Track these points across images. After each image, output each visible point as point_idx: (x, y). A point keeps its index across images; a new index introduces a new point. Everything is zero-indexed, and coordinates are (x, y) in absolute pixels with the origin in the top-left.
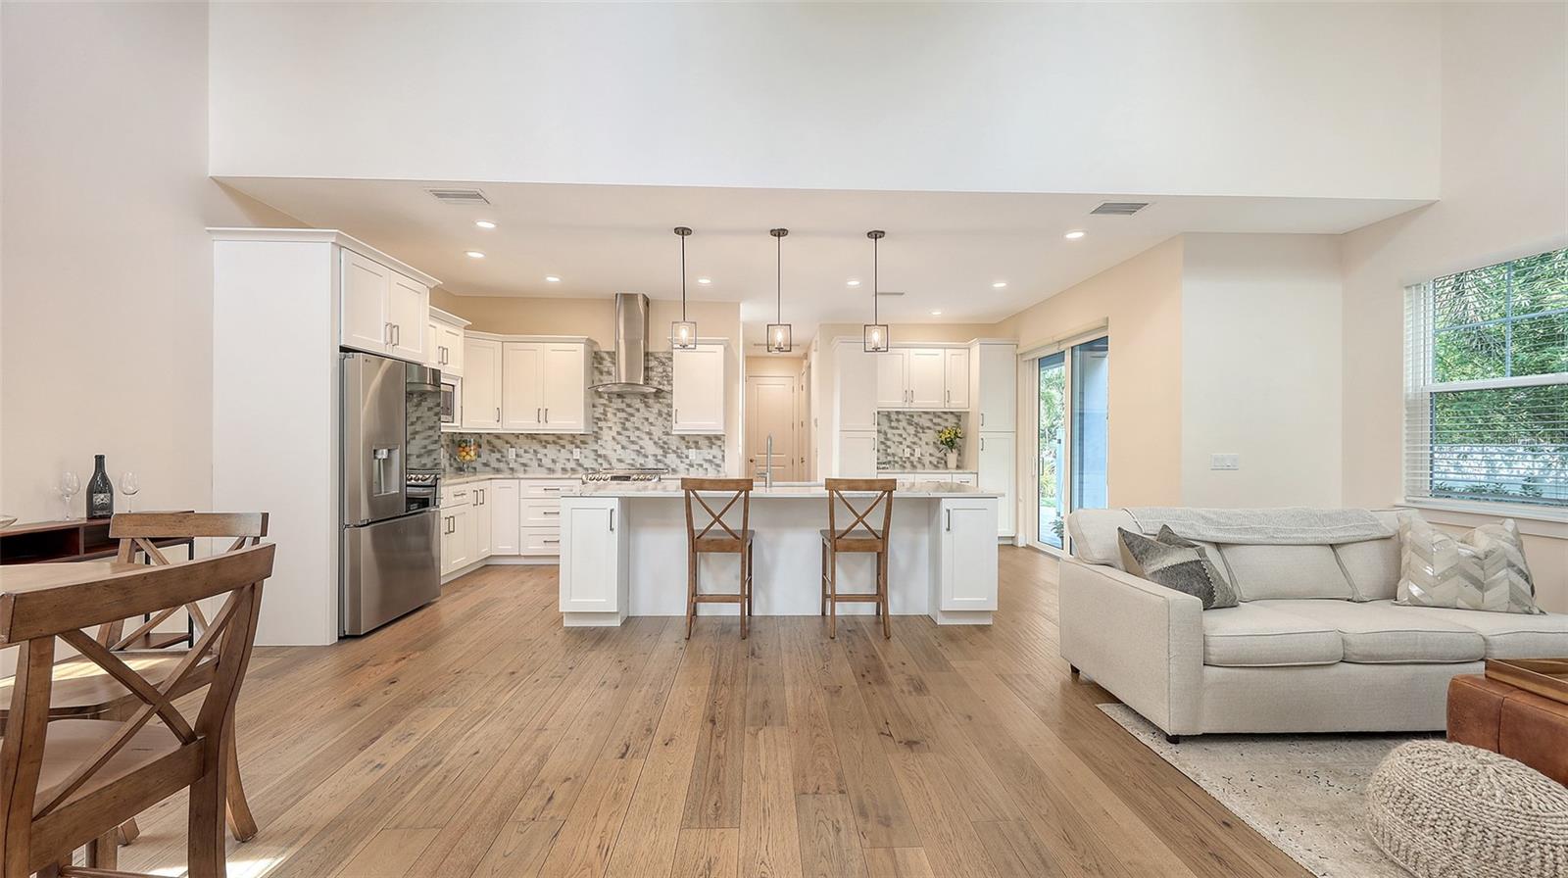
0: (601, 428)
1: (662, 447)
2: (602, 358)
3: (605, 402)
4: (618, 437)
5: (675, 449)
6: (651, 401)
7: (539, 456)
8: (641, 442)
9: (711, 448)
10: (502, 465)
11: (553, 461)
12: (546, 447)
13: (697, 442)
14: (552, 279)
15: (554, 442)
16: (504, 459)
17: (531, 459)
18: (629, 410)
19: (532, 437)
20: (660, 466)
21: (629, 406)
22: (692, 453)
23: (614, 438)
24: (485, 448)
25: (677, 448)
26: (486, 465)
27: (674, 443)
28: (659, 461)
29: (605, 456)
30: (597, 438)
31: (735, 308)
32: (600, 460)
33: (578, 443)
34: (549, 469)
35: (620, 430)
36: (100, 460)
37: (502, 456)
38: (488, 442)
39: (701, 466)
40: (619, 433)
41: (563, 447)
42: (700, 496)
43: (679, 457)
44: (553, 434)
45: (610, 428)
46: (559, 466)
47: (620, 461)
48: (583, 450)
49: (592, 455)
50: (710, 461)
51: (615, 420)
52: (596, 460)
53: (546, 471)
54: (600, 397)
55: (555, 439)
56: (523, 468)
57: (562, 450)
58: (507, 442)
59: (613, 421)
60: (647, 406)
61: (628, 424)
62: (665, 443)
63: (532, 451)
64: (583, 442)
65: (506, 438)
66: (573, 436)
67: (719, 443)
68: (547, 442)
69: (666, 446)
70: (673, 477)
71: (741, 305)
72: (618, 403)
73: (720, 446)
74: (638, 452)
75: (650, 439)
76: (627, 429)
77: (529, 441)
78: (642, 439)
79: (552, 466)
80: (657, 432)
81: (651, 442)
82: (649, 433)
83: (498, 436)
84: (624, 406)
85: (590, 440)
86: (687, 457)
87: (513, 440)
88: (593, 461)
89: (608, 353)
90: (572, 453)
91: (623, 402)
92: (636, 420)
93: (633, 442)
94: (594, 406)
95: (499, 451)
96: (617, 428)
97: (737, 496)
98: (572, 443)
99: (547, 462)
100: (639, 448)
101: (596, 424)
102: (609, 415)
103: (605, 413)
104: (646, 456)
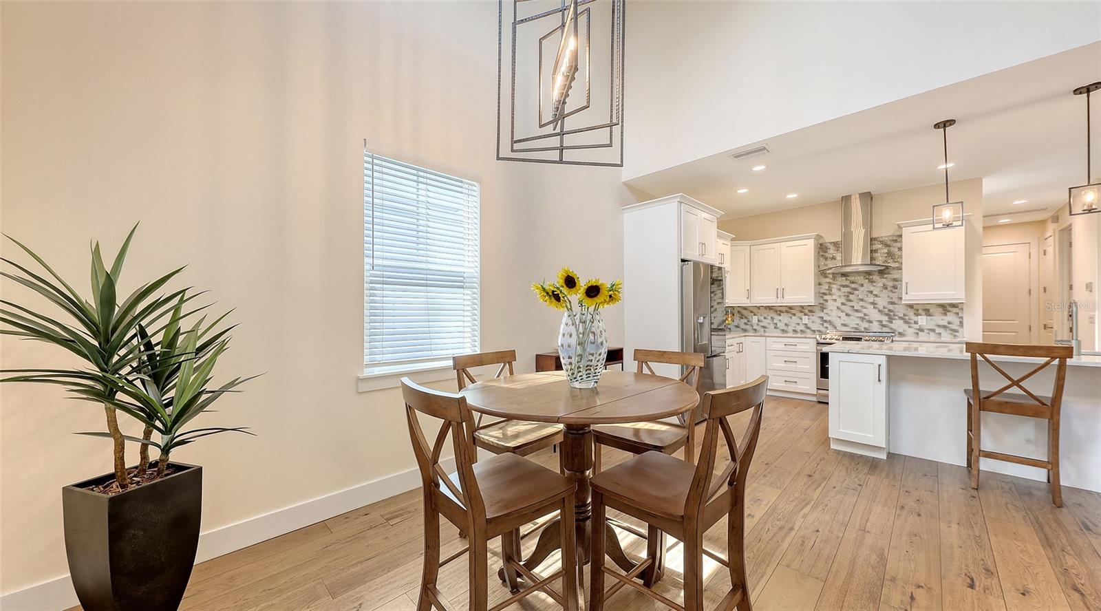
0: (826, 301)
1: (887, 314)
2: (827, 248)
3: (831, 281)
4: (843, 307)
5: (902, 316)
6: (875, 277)
7: (775, 322)
8: (865, 311)
9: (946, 314)
10: (748, 327)
11: (786, 325)
12: (780, 315)
13: (928, 310)
14: (791, 196)
15: (787, 312)
16: (749, 323)
17: (769, 323)
18: (853, 286)
19: (769, 308)
20: (886, 329)
21: (853, 282)
22: (923, 320)
23: (838, 308)
24: (737, 315)
25: (904, 315)
26: (737, 327)
27: (900, 310)
28: (884, 326)
29: (830, 321)
30: (823, 308)
31: (977, 182)
32: (825, 325)
33: (807, 311)
34: (783, 330)
35: (844, 301)
37: (748, 321)
38: (739, 312)
39: (933, 330)
40: (843, 304)
41: (794, 315)
42: (991, 360)
43: (906, 322)
44: (786, 306)
45: (835, 300)
46: (790, 329)
47: (844, 325)
48: (811, 317)
49: (819, 321)
50: (944, 327)
51: (839, 293)
52: (823, 324)
53: (780, 331)
54: (826, 277)
55: (787, 309)
56: (763, 329)
57: (793, 317)
58: (752, 312)
59: (837, 296)
60: (871, 281)
61: (852, 297)
62: (890, 311)
63: (770, 318)
64: (811, 311)
65: (751, 309)
66: (802, 307)
67: (955, 310)
68: (781, 312)
69: (892, 314)
70: (900, 339)
71: (983, 180)
72: (841, 281)
73: (957, 314)
74: (862, 319)
75: (874, 308)
76: (850, 301)
77: (768, 311)
78: (866, 308)
79: (785, 328)
80: (882, 302)
81: (876, 311)
82: (873, 303)
83: (745, 308)
84: (847, 283)
85: (817, 310)
86: (916, 323)
87: (755, 310)
88: (819, 325)
89: (831, 243)
90: (801, 319)
91: (846, 279)
92: (861, 293)
93: (857, 311)
94: (820, 284)
95: (746, 318)
96: (841, 300)
97: (1047, 364)
98: (801, 312)
99: (781, 325)
100: (863, 315)
101: (823, 297)
102: (834, 291)
103: (830, 289)
104: (870, 322)
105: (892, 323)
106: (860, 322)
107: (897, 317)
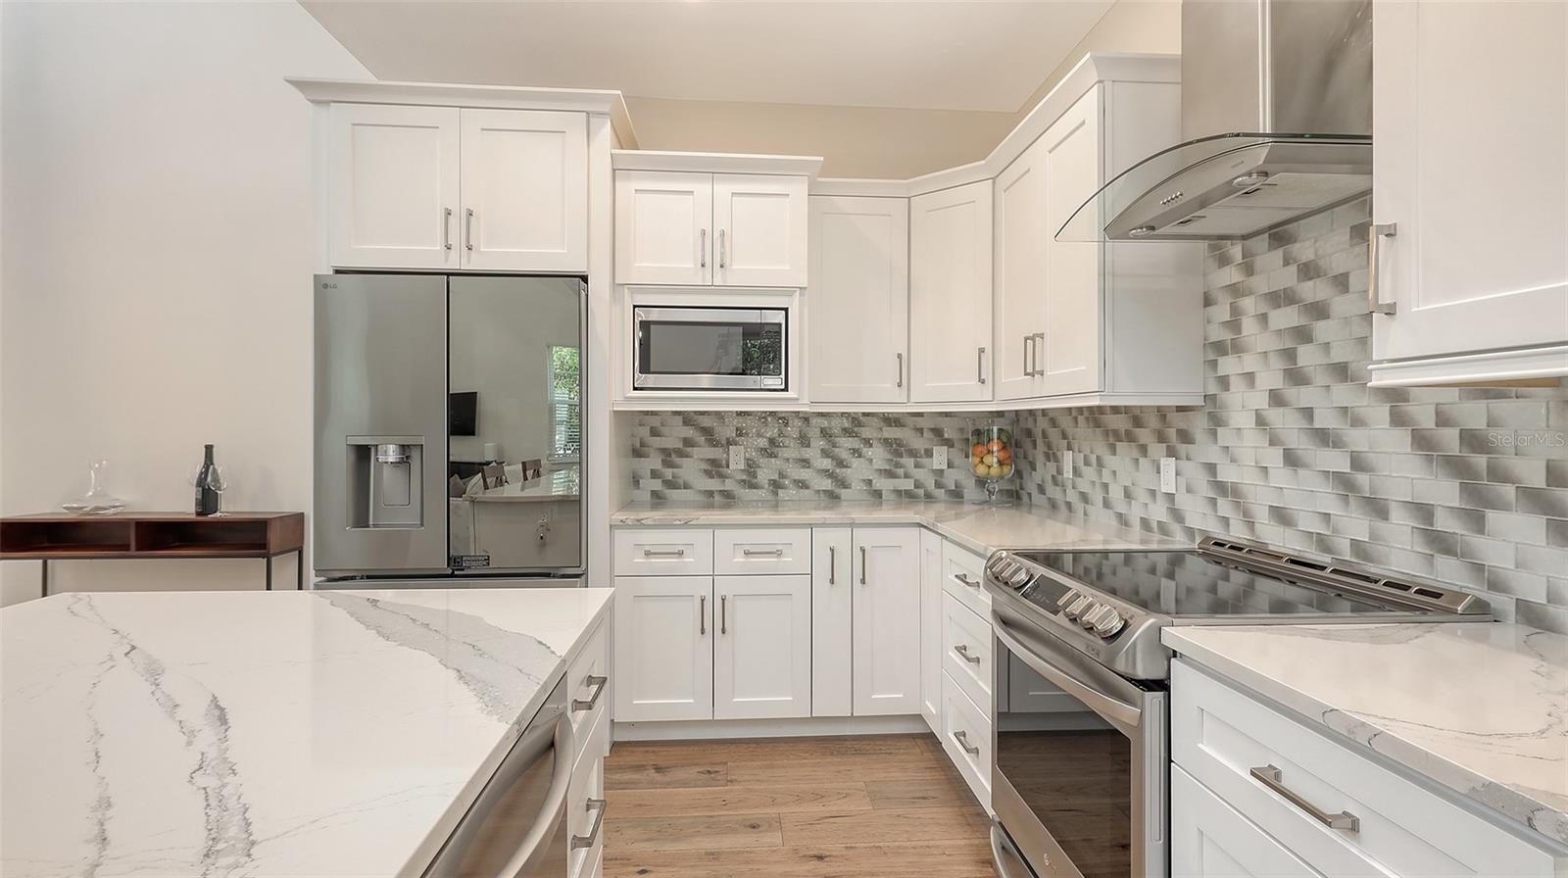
0: (1225, 383)
1: (1456, 467)
5: (1538, 480)
7: (1105, 476)
8: (1357, 439)
12: (1115, 450)
15: (1129, 435)
16: (1060, 479)
17: (1094, 484)
18: (1313, 291)
19: (1093, 417)
20: (1448, 574)
21: (1309, 271)
23: (1261, 421)
28: (1441, 543)
29: (1236, 490)
30: (1216, 421)
32: (1224, 506)
33: (1174, 438)
34: (1119, 518)
36: (209, 449)
38: (1043, 434)
40: (1276, 399)
41: (1144, 450)
45: (1250, 378)
46: (1135, 513)
47: (1281, 516)
48: (1183, 463)
49: (1204, 489)
51: (1265, 341)
52: (1213, 502)
53: (1115, 523)
54: (1223, 260)
55: (1129, 426)
56: (1082, 507)
57: (1142, 460)
58: (1063, 434)
61: (1307, 356)
62: (1473, 440)
63: (1095, 461)
64: (1184, 435)
65: (1064, 422)
66: (1166, 414)
68: (1118, 435)
69: (1481, 461)
72: (1274, 271)
74: (1344, 484)
76: (1301, 380)
77: (1092, 429)
78: (1357, 422)
79: (1124, 509)
81: (1402, 438)
83: (1054, 418)
84: (1290, 277)
85: (1199, 428)
87: (1069, 429)
88: (1206, 508)
90: (1160, 471)
93: (1324, 438)
96: (1271, 377)
98: (1162, 438)
100: (1344, 467)
101: (1214, 364)
102: (1249, 326)
103: (1234, 325)
104: (1377, 508)
105: (1478, 523)
106: (1333, 507)
107: (1509, 491)
